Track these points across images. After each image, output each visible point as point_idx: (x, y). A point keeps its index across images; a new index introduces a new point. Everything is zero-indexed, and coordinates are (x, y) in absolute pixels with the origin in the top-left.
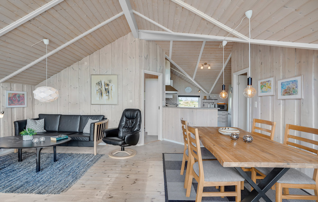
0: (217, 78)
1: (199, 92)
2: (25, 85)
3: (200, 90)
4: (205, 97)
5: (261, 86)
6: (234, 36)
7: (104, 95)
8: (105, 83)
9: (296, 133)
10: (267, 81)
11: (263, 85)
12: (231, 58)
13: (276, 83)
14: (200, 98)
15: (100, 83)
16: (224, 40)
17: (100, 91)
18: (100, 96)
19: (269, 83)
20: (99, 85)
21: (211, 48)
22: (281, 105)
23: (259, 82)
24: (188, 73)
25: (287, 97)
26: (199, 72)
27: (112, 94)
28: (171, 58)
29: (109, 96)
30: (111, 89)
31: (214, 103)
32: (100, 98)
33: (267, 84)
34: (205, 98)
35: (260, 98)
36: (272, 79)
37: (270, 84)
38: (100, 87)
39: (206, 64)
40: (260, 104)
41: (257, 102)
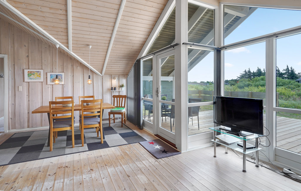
5: (28, 74)
11: (31, 74)
13: (46, 74)
33: (36, 73)
35: (25, 83)
37: (40, 74)
40: (25, 88)
41: (22, 87)
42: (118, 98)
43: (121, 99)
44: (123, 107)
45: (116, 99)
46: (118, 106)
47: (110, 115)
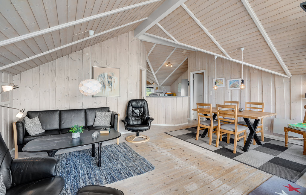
1: (154, 84)
2: (9, 75)
3: (155, 82)
7: (107, 87)
8: (107, 76)
10: (220, 79)
11: (217, 81)
13: (226, 81)
14: (153, 89)
15: (103, 75)
17: (103, 83)
18: (103, 89)
19: (221, 81)
20: (102, 78)
22: (229, 93)
23: (214, 80)
25: (233, 89)
26: (163, 69)
27: (115, 86)
28: (148, 56)
29: (111, 88)
30: (114, 82)
32: (102, 90)
34: (157, 89)
36: (223, 79)
37: (222, 81)
38: (103, 80)
39: (169, 63)
40: (214, 93)
41: (212, 92)
47: (287, 131)
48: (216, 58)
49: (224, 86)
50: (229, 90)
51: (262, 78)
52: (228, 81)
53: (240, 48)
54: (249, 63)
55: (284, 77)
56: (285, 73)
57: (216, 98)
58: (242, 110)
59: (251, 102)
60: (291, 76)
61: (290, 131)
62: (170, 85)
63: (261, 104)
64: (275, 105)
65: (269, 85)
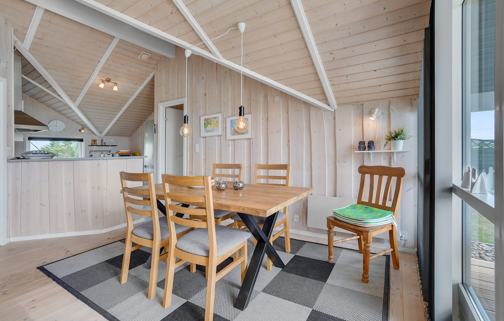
0: (123, 109)
1: (83, 131)
3: (84, 127)
4: (95, 141)
5: (205, 124)
6: (206, 47)
9: (262, 172)
10: (213, 118)
11: (208, 122)
12: (154, 77)
13: (225, 121)
14: (83, 143)
16: (189, 49)
19: (216, 120)
21: (125, 55)
22: (230, 147)
23: (203, 119)
24: (66, 91)
25: (237, 137)
26: (93, 93)
28: (28, 49)
31: (110, 151)
33: (213, 121)
34: (94, 143)
35: (202, 139)
36: (219, 116)
37: (218, 121)
39: (108, 80)
40: (202, 147)
41: (197, 146)
42: (376, 177)
43: (385, 178)
44: (387, 209)
45: (367, 177)
46: (374, 202)
47: (332, 226)
48: (188, 54)
49: (220, 133)
50: (229, 140)
51: (288, 113)
52: (229, 120)
53: (236, 25)
54: (261, 74)
55: (325, 110)
56: (326, 101)
57: (205, 159)
58: (241, 185)
59: (269, 164)
60: (336, 107)
61: (338, 226)
62: (130, 136)
63: (285, 167)
64: (310, 168)
65: (299, 128)
